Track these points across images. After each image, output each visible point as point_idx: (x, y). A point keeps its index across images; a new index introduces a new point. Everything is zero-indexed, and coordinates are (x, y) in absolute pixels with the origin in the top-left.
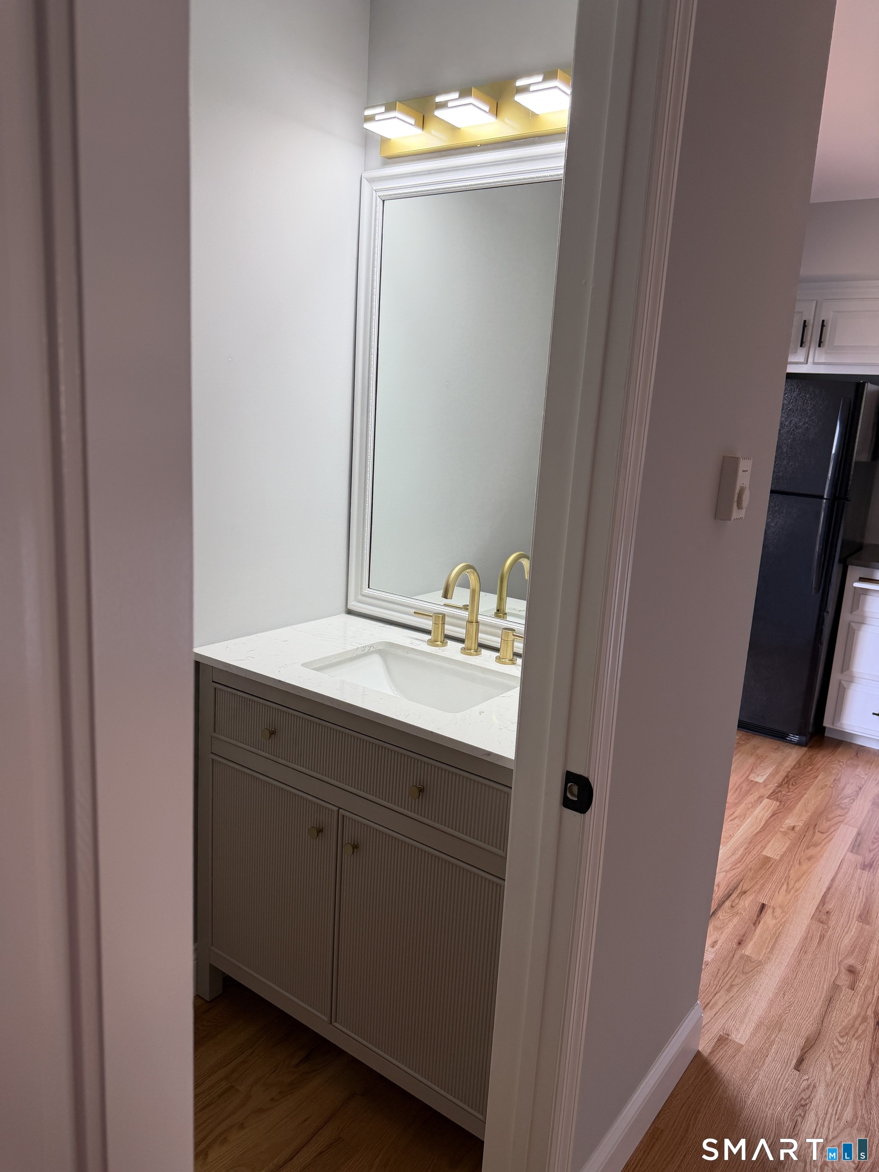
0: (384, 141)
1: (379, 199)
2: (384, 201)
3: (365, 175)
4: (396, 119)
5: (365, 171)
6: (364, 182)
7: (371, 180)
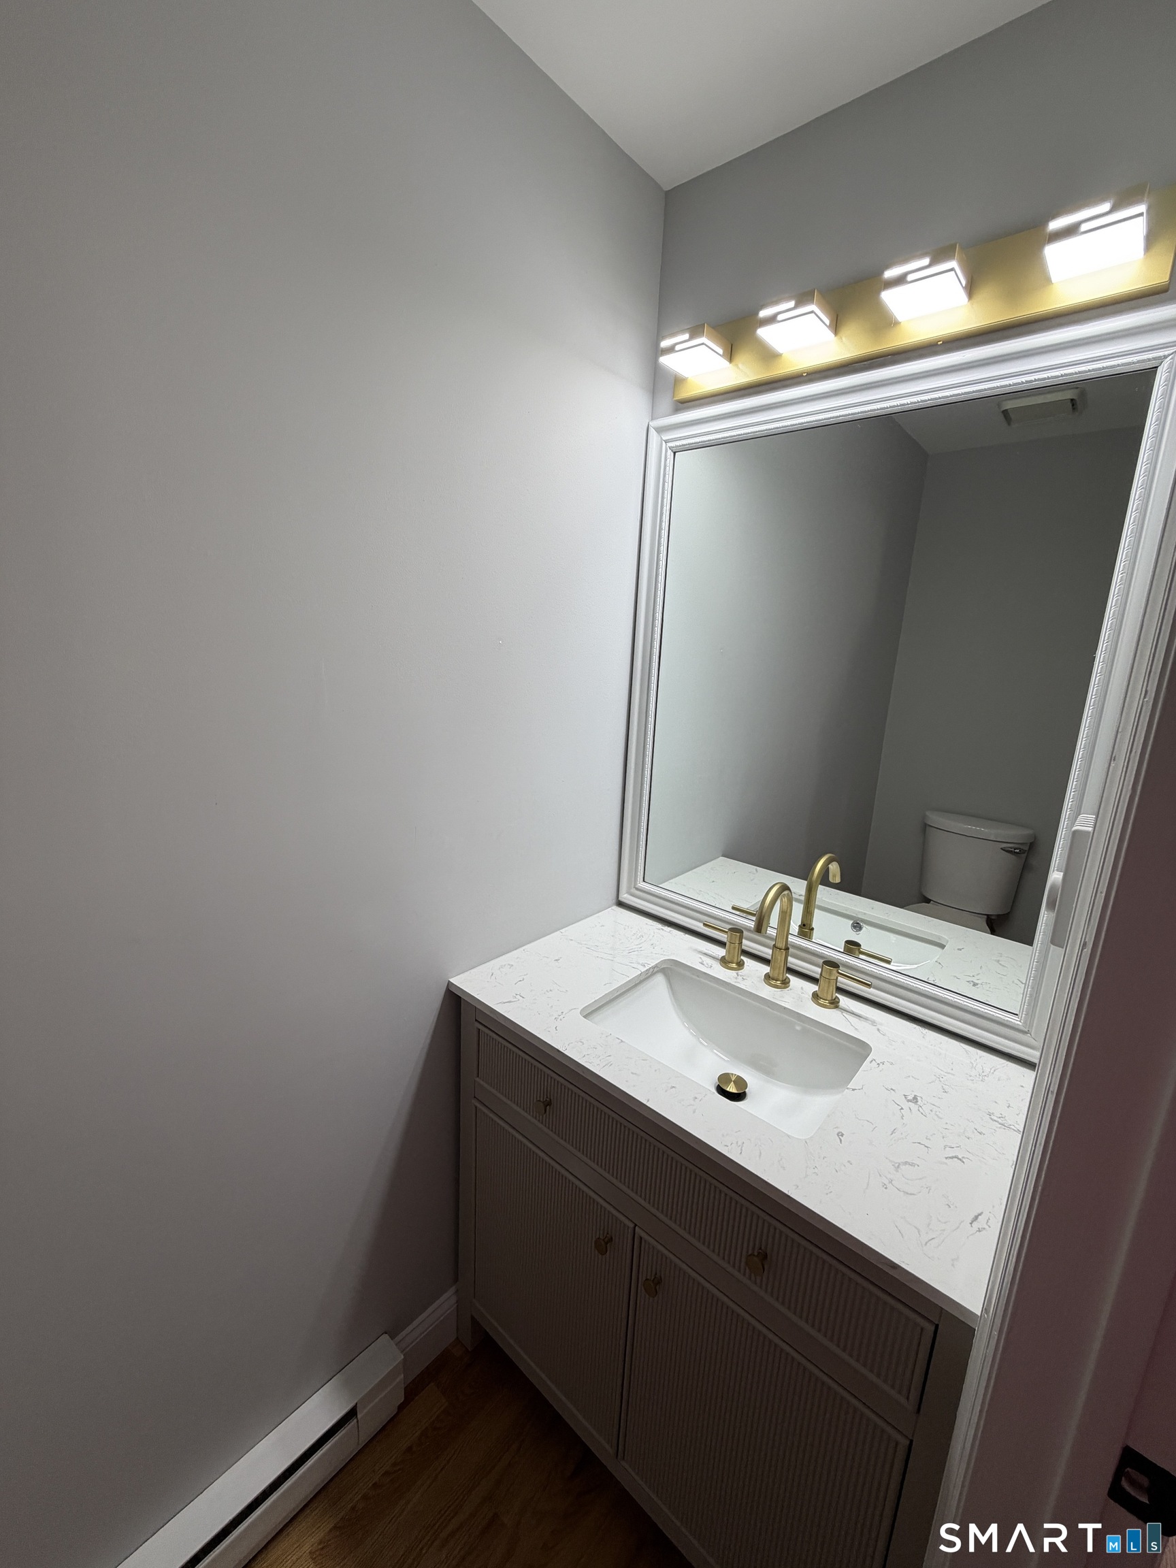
0: (678, 381)
1: (669, 451)
2: (675, 453)
3: (654, 423)
4: (704, 346)
5: (652, 419)
6: (652, 431)
7: (660, 430)
